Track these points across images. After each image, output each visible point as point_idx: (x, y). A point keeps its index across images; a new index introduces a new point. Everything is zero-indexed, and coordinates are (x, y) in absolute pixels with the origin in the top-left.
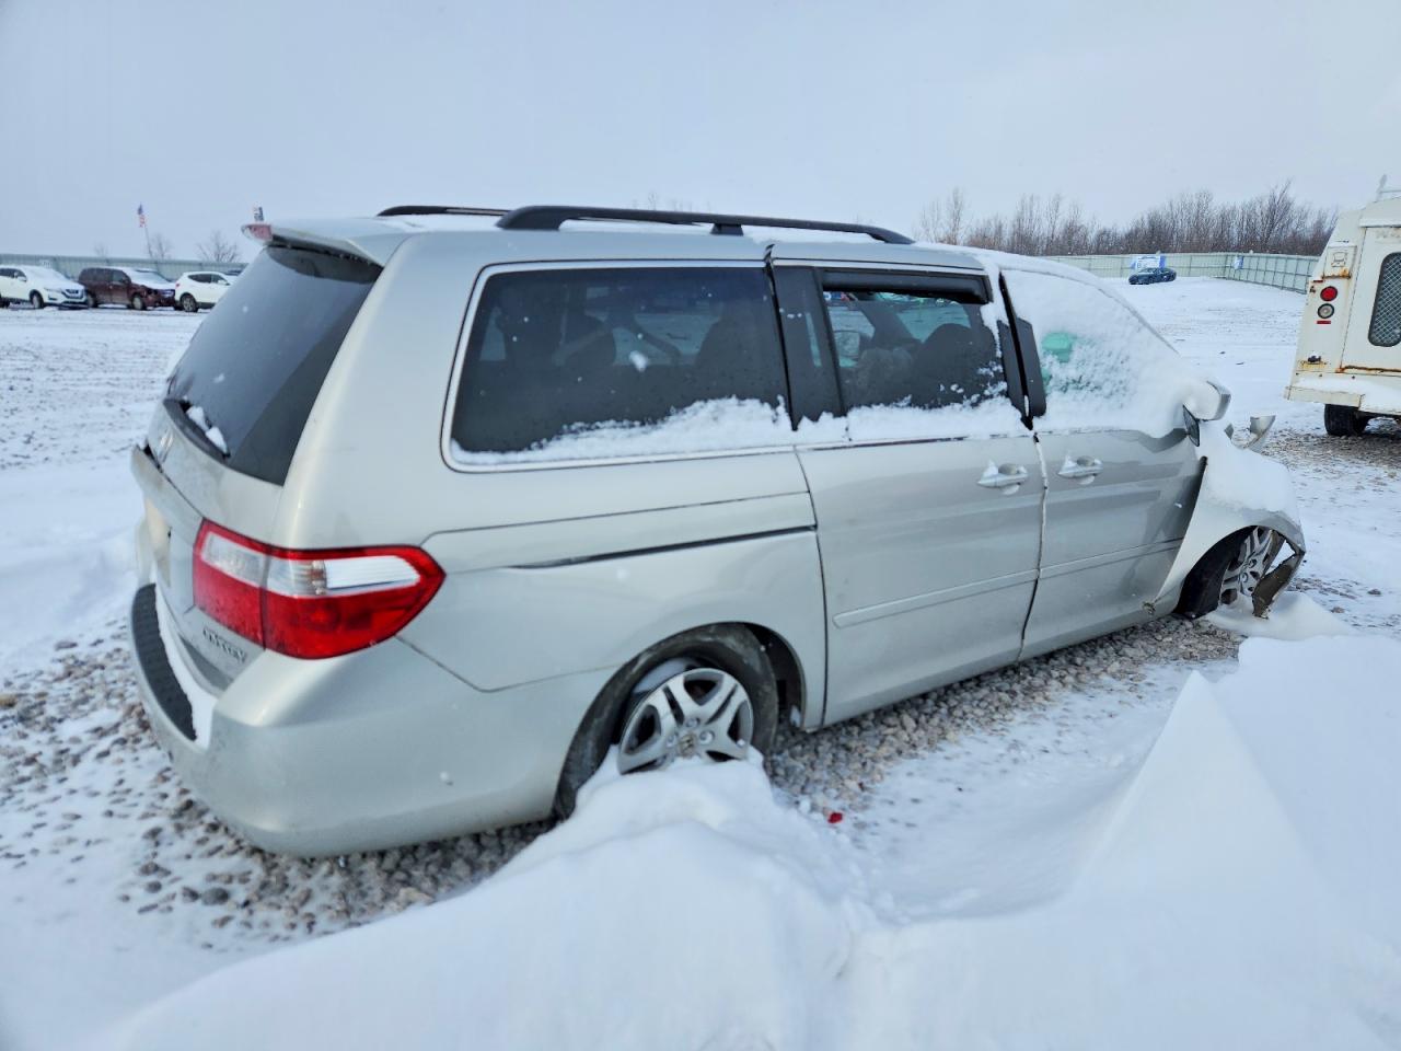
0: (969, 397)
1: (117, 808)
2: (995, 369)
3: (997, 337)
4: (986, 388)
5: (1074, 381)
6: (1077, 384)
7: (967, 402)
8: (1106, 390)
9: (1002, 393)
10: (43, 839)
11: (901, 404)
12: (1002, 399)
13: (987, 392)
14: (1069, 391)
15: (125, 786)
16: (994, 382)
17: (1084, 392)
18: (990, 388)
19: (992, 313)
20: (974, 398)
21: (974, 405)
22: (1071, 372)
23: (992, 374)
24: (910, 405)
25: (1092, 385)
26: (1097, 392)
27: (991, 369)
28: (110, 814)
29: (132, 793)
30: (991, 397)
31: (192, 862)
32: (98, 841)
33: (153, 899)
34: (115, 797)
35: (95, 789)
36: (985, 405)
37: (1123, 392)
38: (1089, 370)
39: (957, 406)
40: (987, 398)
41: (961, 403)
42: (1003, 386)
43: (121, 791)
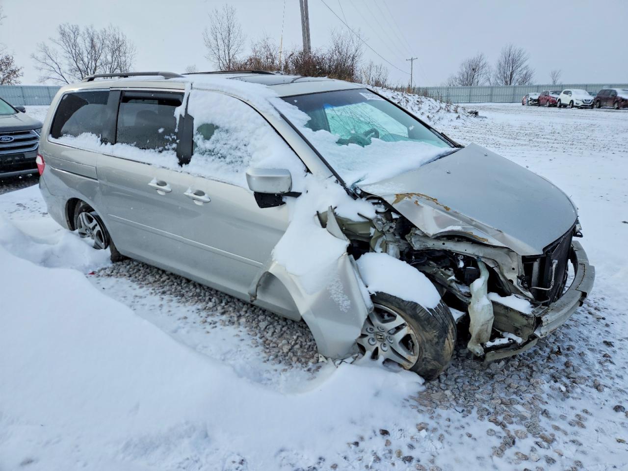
0: (158, 148)
2: (173, 137)
3: (178, 122)
4: (167, 145)
5: (210, 151)
6: (211, 152)
7: (156, 150)
8: (228, 160)
9: (173, 149)
11: (132, 145)
12: (173, 152)
13: (166, 147)
14: (205, 155)
16: (171, 143)
17: (214, 157)
18: (168, 145)
19: (179, 111)
20: (161, 148)
21: (160, 152)
22: (208, 145)
23: (171, 139)
24: (135, 146)
25: (219, 155)
26: (222, 159)
27: (171, 137)
30: (168, 150)
36: (165, 152)
37: (240, 163)
38: (218, 146)
39: (152, 150)
40: (166, 149)
41: (154, 149)
42: (174, 146)
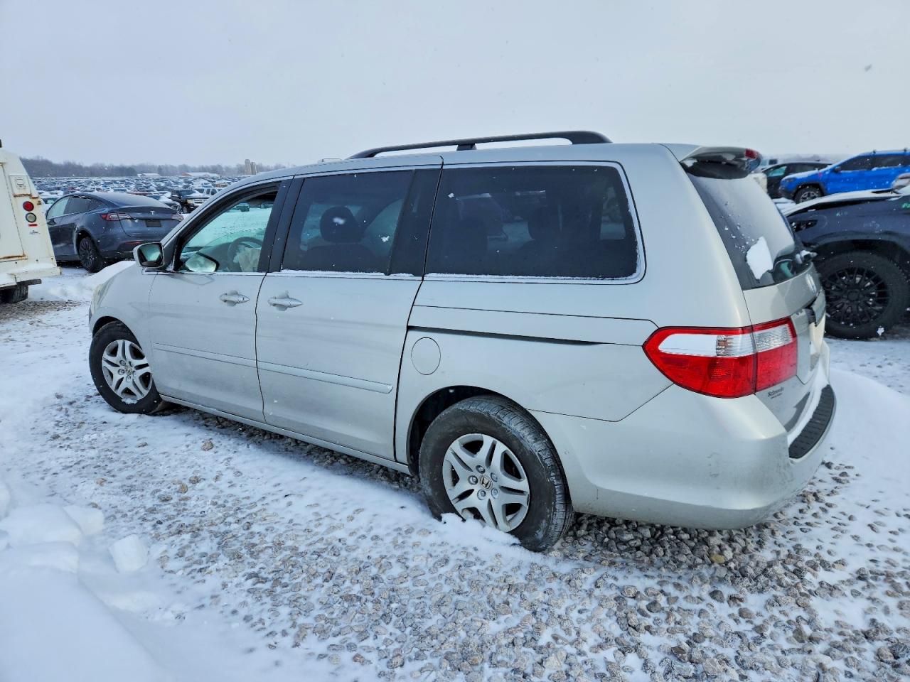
1: (845, 520)
10: (893, 522)
15: (834, 533)
28: (850, 518)
29: (832, 526)
31: (820, 478)
32: (862, 505)
33: (846, 470)
34: (843, 528)
35: (853, 542)
43: (838, 529)
